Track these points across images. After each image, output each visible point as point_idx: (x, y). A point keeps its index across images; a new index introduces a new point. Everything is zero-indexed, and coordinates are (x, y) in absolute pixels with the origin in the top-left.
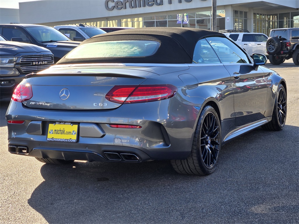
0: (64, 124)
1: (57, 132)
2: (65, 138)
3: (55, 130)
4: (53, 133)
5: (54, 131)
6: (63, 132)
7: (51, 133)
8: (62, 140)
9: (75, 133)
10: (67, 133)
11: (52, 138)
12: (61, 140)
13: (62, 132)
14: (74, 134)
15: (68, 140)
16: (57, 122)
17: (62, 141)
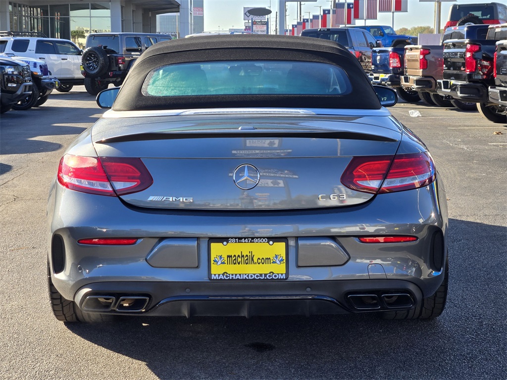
0: (251, 242)
1: (233, 259)
2: (258, 272)
3: (229, 257)
4: (223, 263)
5: (226, 259)
6: (249, 259)
7: (220, 263)
8: (251, 276)
9: (282, 260)
10: (259, 261)
11: (223, 274)
12: (248, 276)
13: (247, 259)
14: (278, 262)
15: (266, 275)
16: (232, 238)
17: (250, 278)
